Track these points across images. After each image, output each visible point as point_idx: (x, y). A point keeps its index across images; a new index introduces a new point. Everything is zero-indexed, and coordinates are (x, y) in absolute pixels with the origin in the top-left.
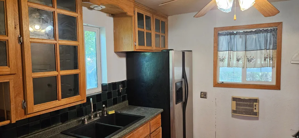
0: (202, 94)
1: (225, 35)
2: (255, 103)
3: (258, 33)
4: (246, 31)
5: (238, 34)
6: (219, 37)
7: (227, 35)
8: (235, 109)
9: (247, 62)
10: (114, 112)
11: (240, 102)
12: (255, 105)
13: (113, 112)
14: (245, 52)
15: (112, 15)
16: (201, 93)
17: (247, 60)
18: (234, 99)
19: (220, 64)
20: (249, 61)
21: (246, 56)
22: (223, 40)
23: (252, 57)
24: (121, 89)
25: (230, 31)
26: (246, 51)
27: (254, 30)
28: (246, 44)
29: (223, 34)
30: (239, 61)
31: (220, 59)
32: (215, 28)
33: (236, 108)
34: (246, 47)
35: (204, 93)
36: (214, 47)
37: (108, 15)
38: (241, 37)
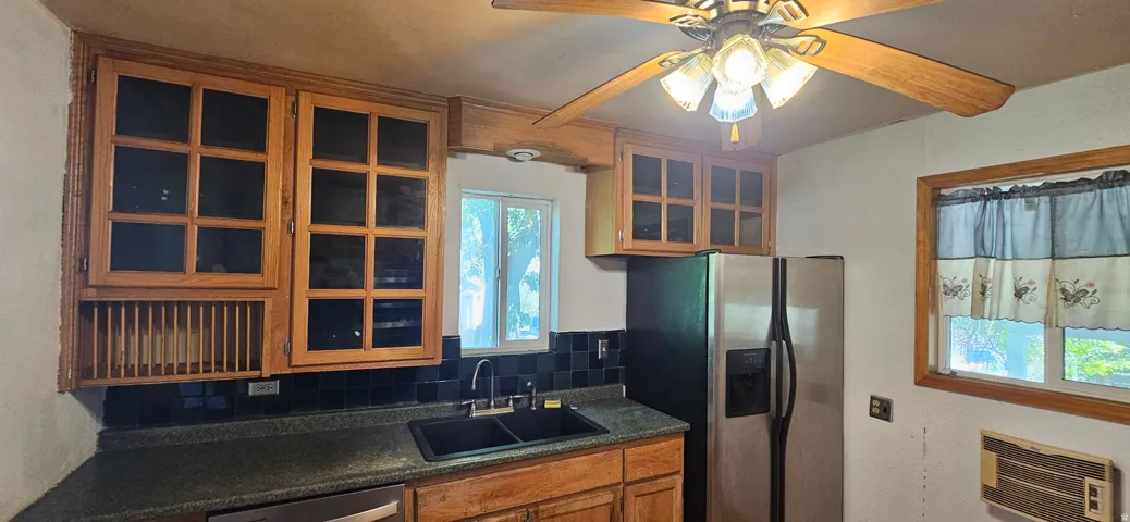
0: (876, 403)
1: (964, 200)
2: (1088, 481)
3: (1112, 187)
4: (1054, 179)
5: (1016, 195)
6: (942, 208)
7: (972, 201)
8: (994, 485)
9: (1061, 303)
10: (559, 406)
11: (1018, 459)
12: (1093, 491)
13: (556, 404)
14: (1053, 264)
15: (583, 168)
16: (873, 398)
17: (1060, 295)
18: (990, 443)
19: (946, 304)
20: (1071, 298)
21: (1053, 280)
22: (959, 219)
23: (1081, 285)
24: (602, 352)
25: (984, 186)
26: (1053, 257)
27: (1094, 175)
28: (1053, 232)
29: (957, 199)
30: (1020, 297)
31: (945, 286)
32: (921, 180)
33: (1000, 480)
34: (1053, 243)
35: (881, 401)
36: (918, 243)
37: (571, 168)
38: (1030, 206)
